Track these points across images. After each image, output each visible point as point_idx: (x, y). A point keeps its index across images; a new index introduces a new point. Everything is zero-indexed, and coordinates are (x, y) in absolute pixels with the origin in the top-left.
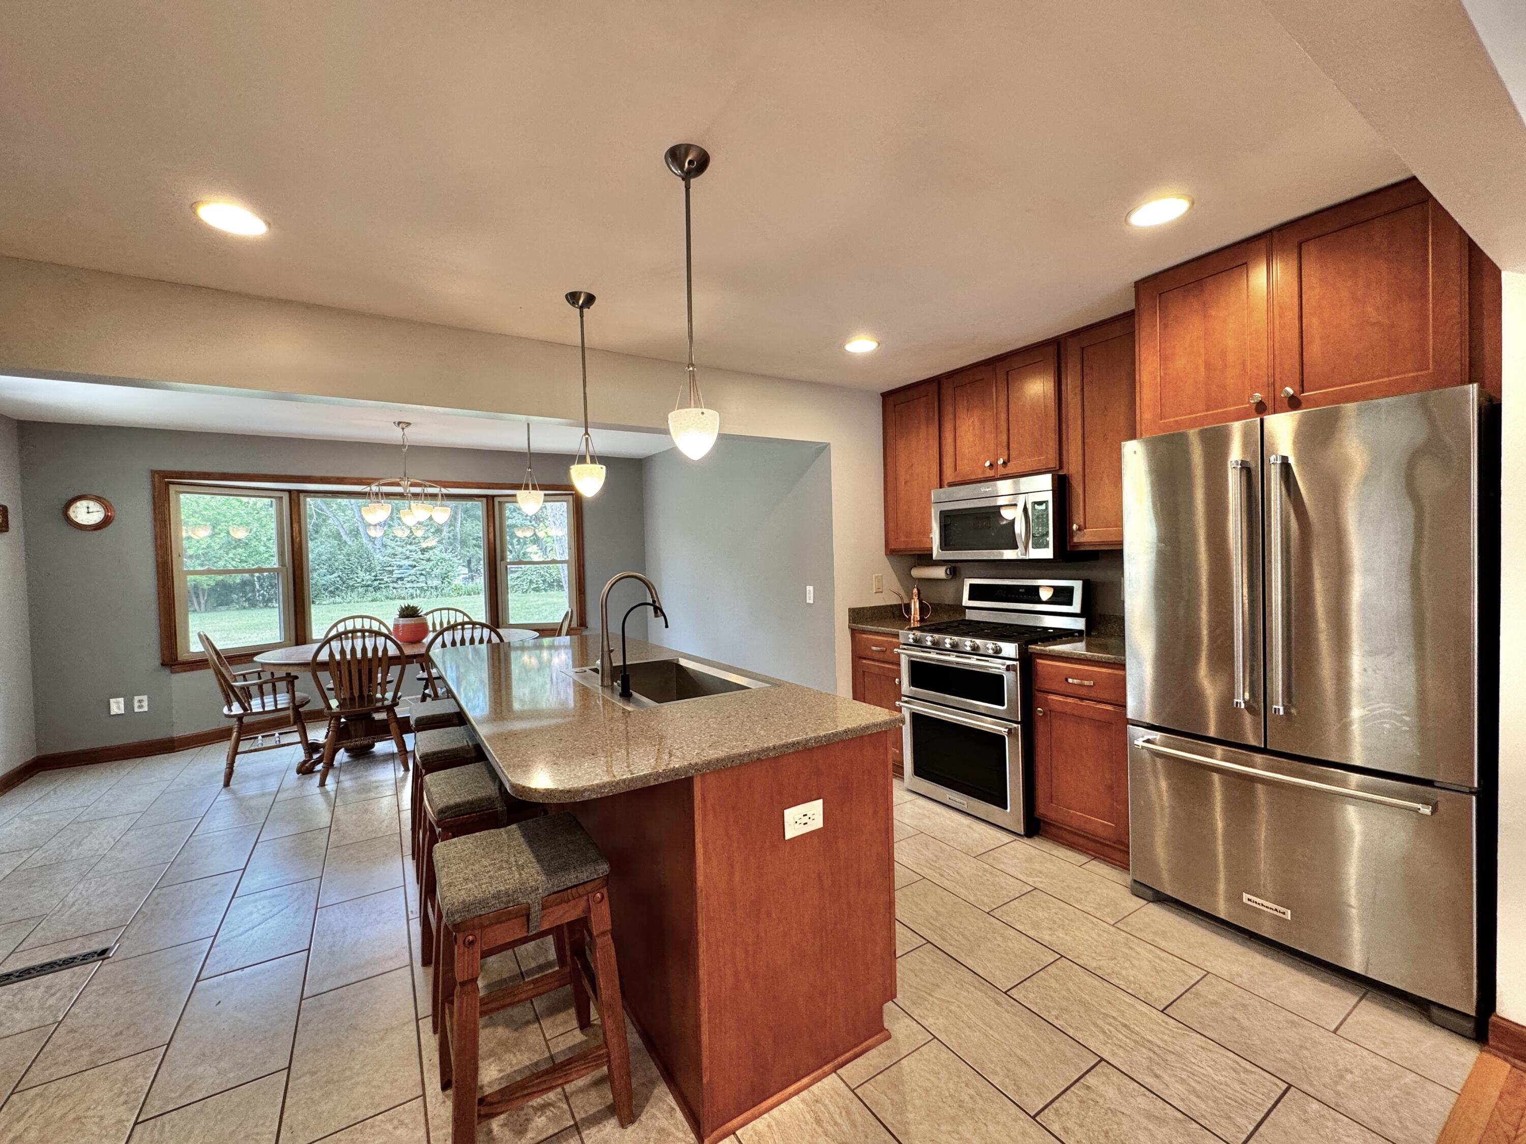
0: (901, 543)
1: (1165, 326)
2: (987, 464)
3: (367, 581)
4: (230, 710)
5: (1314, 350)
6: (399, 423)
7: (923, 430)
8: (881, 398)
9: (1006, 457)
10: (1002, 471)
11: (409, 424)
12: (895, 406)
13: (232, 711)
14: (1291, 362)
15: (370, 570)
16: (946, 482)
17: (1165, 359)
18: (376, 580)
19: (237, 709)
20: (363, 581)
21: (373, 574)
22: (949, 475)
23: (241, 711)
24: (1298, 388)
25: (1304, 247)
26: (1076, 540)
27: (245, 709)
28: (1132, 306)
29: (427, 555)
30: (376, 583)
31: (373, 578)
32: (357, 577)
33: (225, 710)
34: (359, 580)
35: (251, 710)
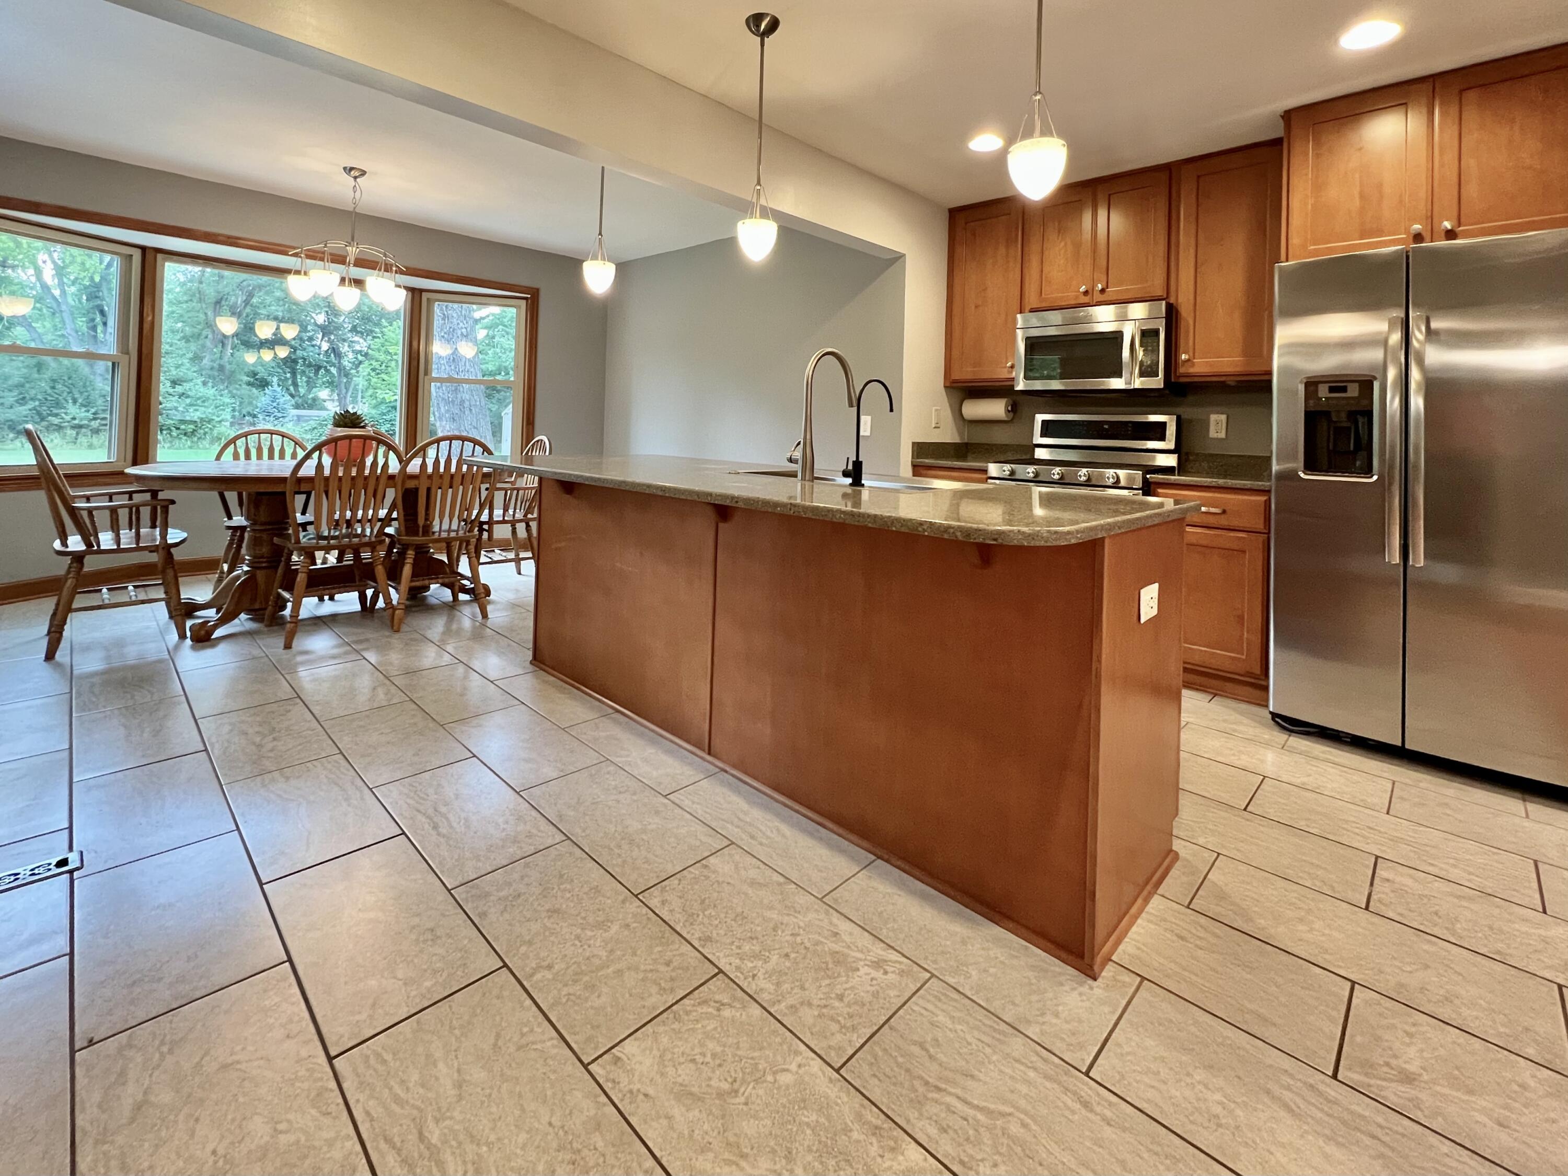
0: (965, 373)
1: (1317, 156)
2: (1083, 289)
3: (81, 420)
4: (64, 544)
5: (1472, 190)
6: (352, 169)
7: (1002, 250)
8: (947, 214)
9: (1104, 283)
10: (1098, 297)
11: (363, 173)
12: (966, 223)
13: (67, 547)
14: (1447, 199)
15: (87, 405)
16: (1027, 309)
17: (1318, 187)
18: (95, 419)
19: (75, 543)
20: (74, 419)
21: (93, 410)
22: (1032, 300)
23: (82, 547)
24: (1455, 222)
25: (1464, 94)
26: (1182, 370)
27: (89, 545)
28: (1279, 133)
29: (179, 389)
30: (95, 424)
31: (91, 416)
32: (66, 413)
33: (57, 545)
34: (68, 418)
35: (99, 546)
